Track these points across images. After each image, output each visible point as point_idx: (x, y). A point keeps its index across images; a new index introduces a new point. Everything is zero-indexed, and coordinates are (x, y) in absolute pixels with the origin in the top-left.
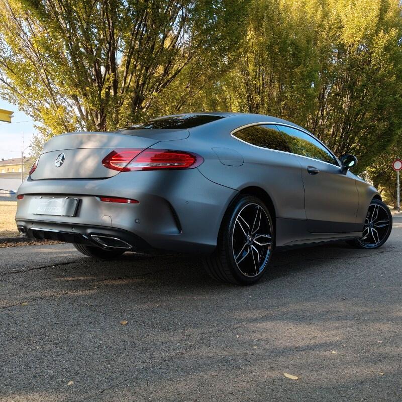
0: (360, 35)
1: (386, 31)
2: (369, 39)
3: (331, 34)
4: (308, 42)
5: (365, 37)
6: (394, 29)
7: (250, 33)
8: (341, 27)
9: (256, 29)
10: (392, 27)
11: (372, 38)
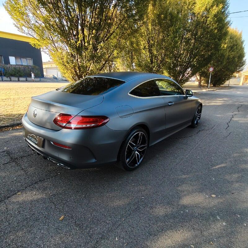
0: (204, 8)
1: (217, 6)
2: (208, 10)
3: (189, 7)
4: (178, 13)
5: (206, 9)
6: (221, 4)
7: (150, 7)
8: (195, 3)
9: (154, 5)
10: (221, 3)
11: (209, 9)
